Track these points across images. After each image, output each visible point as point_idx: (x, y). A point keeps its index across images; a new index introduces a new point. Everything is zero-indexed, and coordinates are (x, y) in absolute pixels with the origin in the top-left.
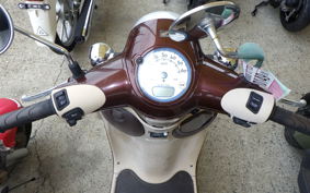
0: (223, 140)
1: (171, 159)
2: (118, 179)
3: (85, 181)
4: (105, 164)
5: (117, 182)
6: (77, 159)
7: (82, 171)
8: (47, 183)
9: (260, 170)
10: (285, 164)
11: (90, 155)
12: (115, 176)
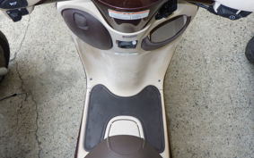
0: (188, 59)
1: (141, 73)
2: (91, 93)
3: (64, 96)
4: (80, 82)
5: (90, 96)
6: (55, 78)
7: (60, 88)
8: (29, 98)
9: (220, 85)
10: (243, 79)
11: (67, 74)
12: (89, 91)
